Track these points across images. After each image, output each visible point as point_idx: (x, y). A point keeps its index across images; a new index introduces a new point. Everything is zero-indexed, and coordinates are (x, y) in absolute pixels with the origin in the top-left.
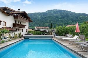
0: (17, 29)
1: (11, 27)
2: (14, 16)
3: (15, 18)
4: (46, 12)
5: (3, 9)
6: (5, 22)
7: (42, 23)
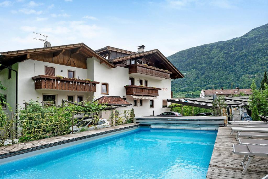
0: (135, 101)
1: (122, 97)
2: (127, 67)
3: (130, 72)
4: (246, 35)
5: (101, 54)
6: (107, 85)
7: (232, 76)
